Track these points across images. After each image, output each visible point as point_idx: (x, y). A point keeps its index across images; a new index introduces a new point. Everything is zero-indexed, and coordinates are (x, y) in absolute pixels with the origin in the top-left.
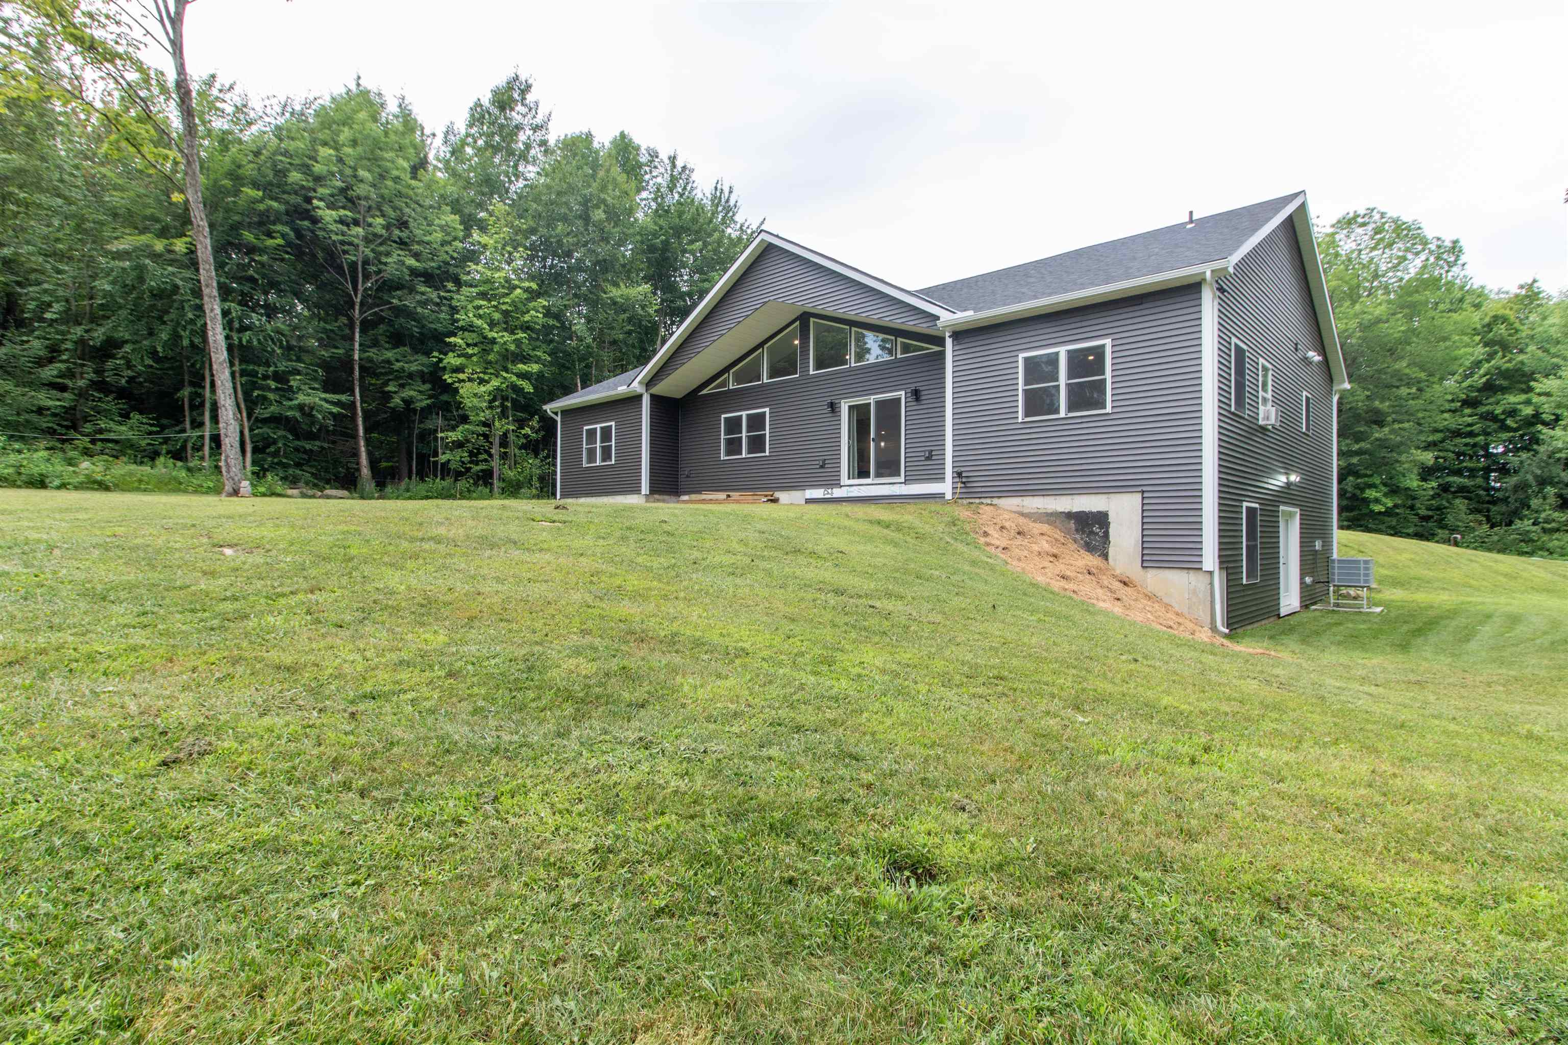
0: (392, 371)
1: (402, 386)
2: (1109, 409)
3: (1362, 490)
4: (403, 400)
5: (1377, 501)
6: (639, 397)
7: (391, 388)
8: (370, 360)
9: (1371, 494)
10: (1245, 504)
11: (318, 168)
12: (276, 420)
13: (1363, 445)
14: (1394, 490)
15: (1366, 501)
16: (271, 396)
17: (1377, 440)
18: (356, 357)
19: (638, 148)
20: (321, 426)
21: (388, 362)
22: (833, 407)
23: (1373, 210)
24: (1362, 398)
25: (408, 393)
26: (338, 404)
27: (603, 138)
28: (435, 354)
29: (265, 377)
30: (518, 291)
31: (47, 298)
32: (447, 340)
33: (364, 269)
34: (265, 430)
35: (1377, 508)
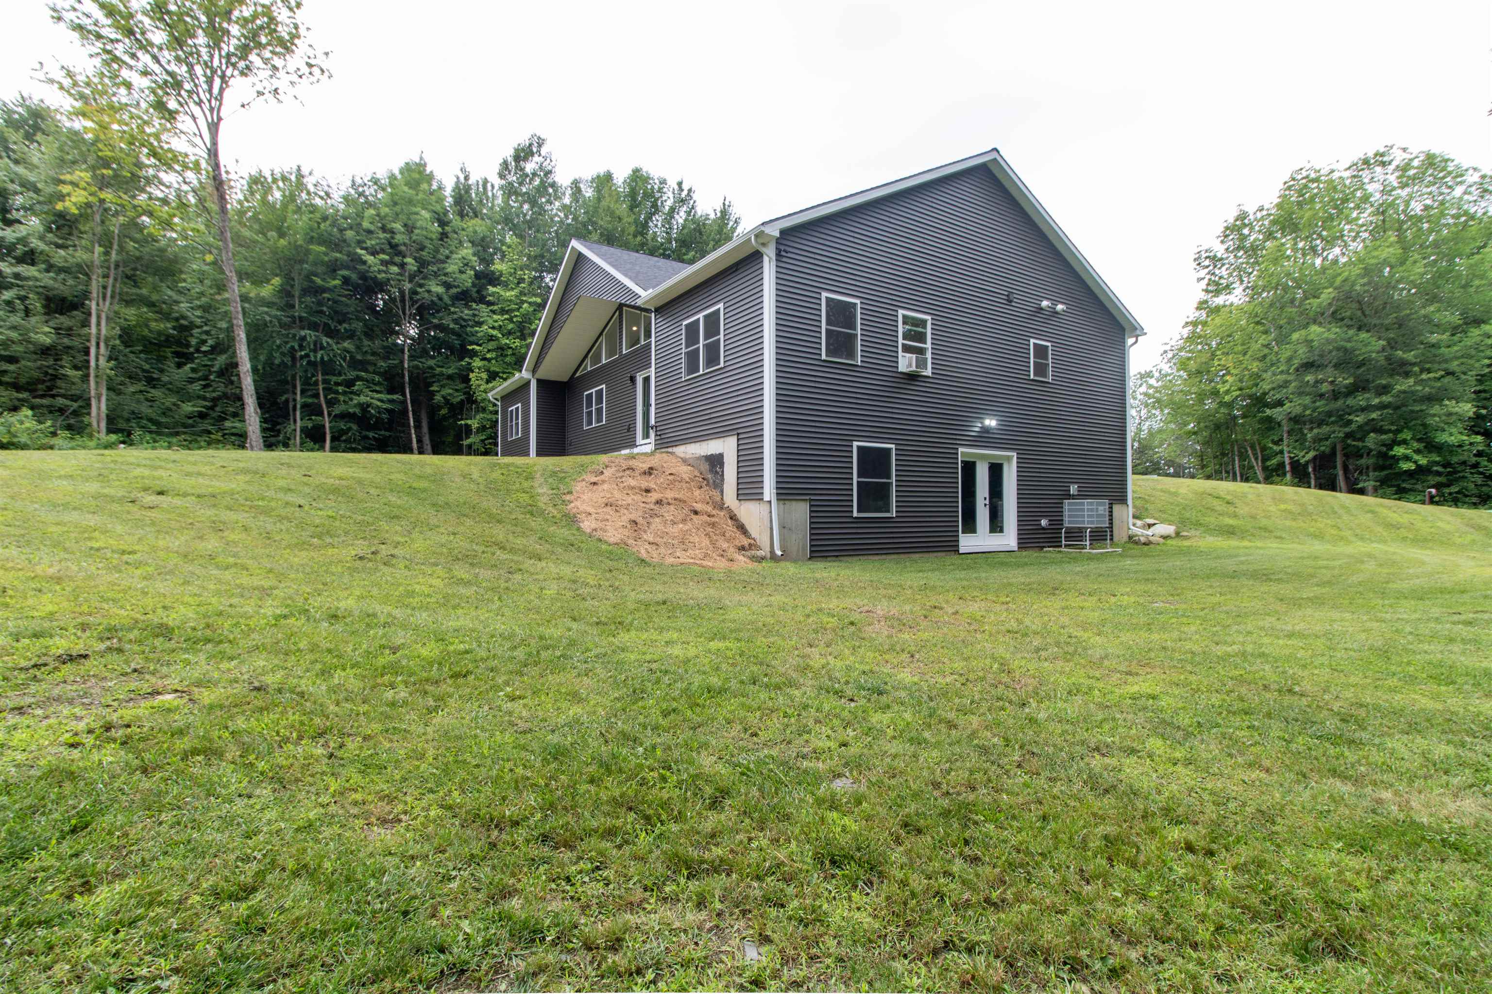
0: (434, 376)
1: (443, 386)
2: (722, 365)
3: (1390, 447)
4: (443, 397)
5: (1407, 458)
6: (528, 384)
7: (434, 388)
8: (417, 367)
9: (1399, 451)
10: (855, 444)
11: (366, 224)
12: (343, 416)
13: (1386, 399)
14: (1431, 446)
15: (1396, 459)
16: (342, 398)
17: (1400, 391)
18: (406, 366)
19: (653, 179)
20: (377, 418)
21: (431, 368)
22: (633, 379)
23: (1392, 147)
24: (1377, 348)
25: (447, 391)
26: (391, 401)
27: (621, 176)
28: (467, 359)
29: (337, 384)
30: (525, 305)
31: (204, 337)
32: (470, 348)
33: (411, 298)
34: (342, 425)
35: (1406, 466)
